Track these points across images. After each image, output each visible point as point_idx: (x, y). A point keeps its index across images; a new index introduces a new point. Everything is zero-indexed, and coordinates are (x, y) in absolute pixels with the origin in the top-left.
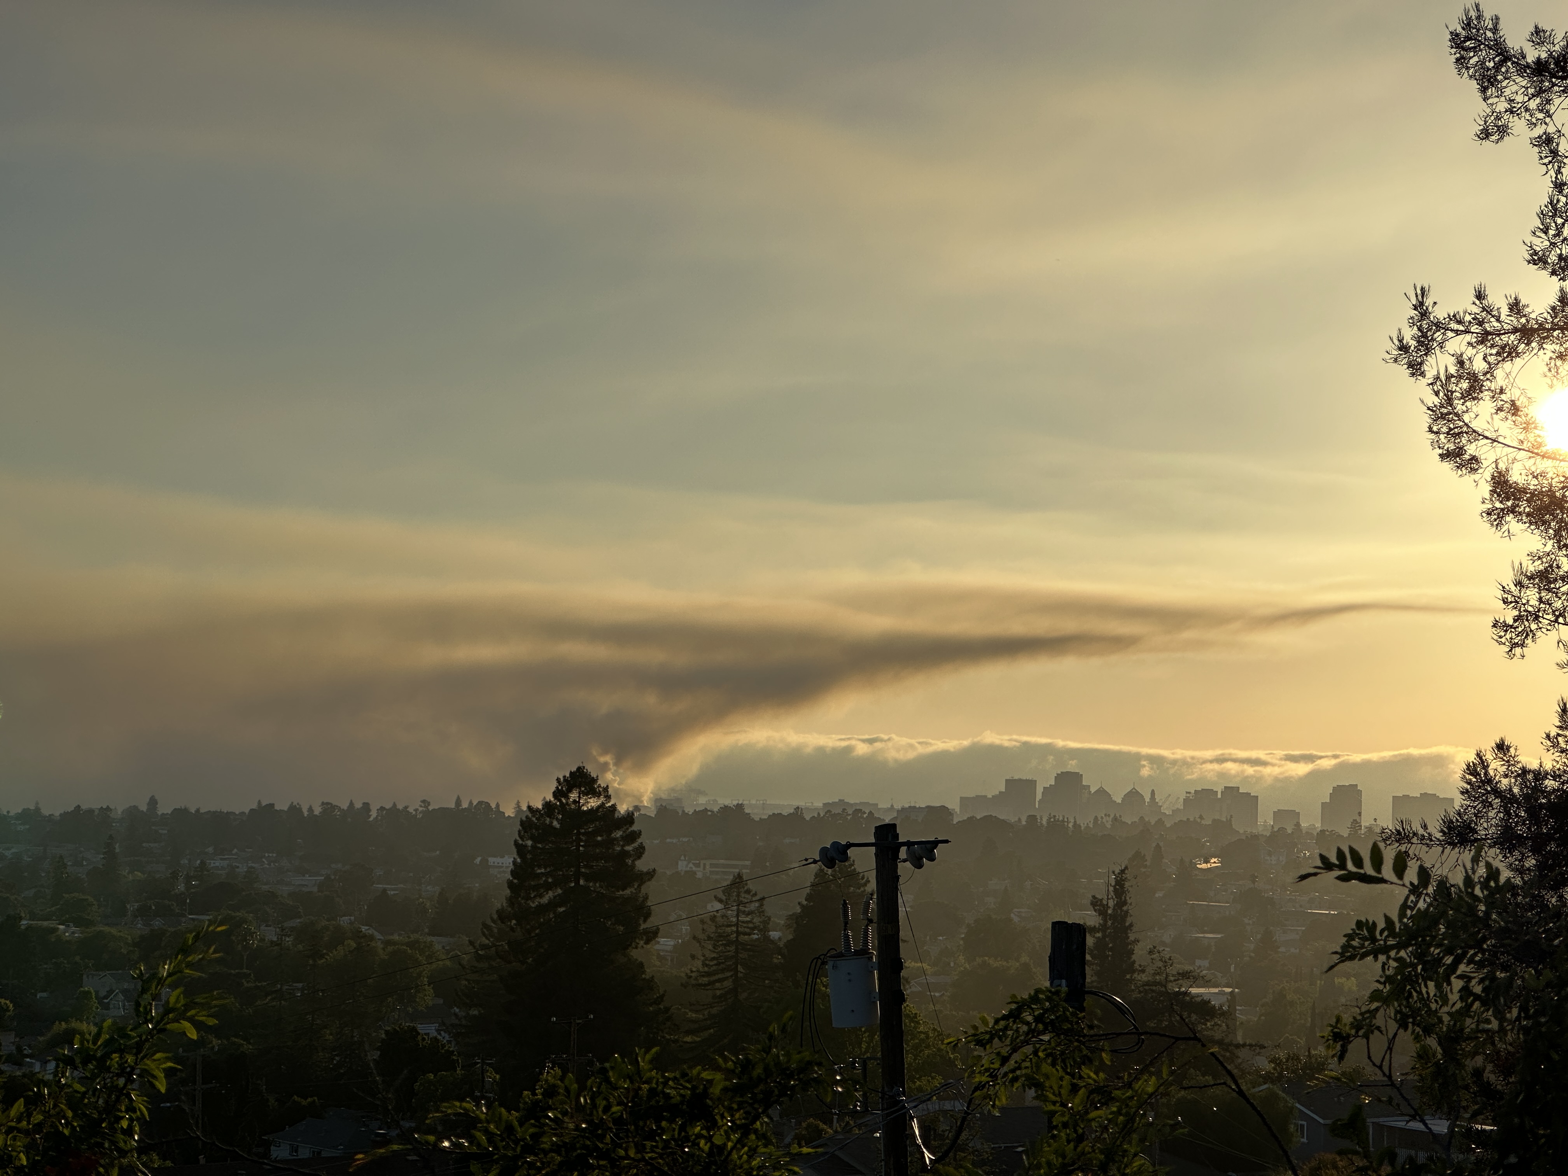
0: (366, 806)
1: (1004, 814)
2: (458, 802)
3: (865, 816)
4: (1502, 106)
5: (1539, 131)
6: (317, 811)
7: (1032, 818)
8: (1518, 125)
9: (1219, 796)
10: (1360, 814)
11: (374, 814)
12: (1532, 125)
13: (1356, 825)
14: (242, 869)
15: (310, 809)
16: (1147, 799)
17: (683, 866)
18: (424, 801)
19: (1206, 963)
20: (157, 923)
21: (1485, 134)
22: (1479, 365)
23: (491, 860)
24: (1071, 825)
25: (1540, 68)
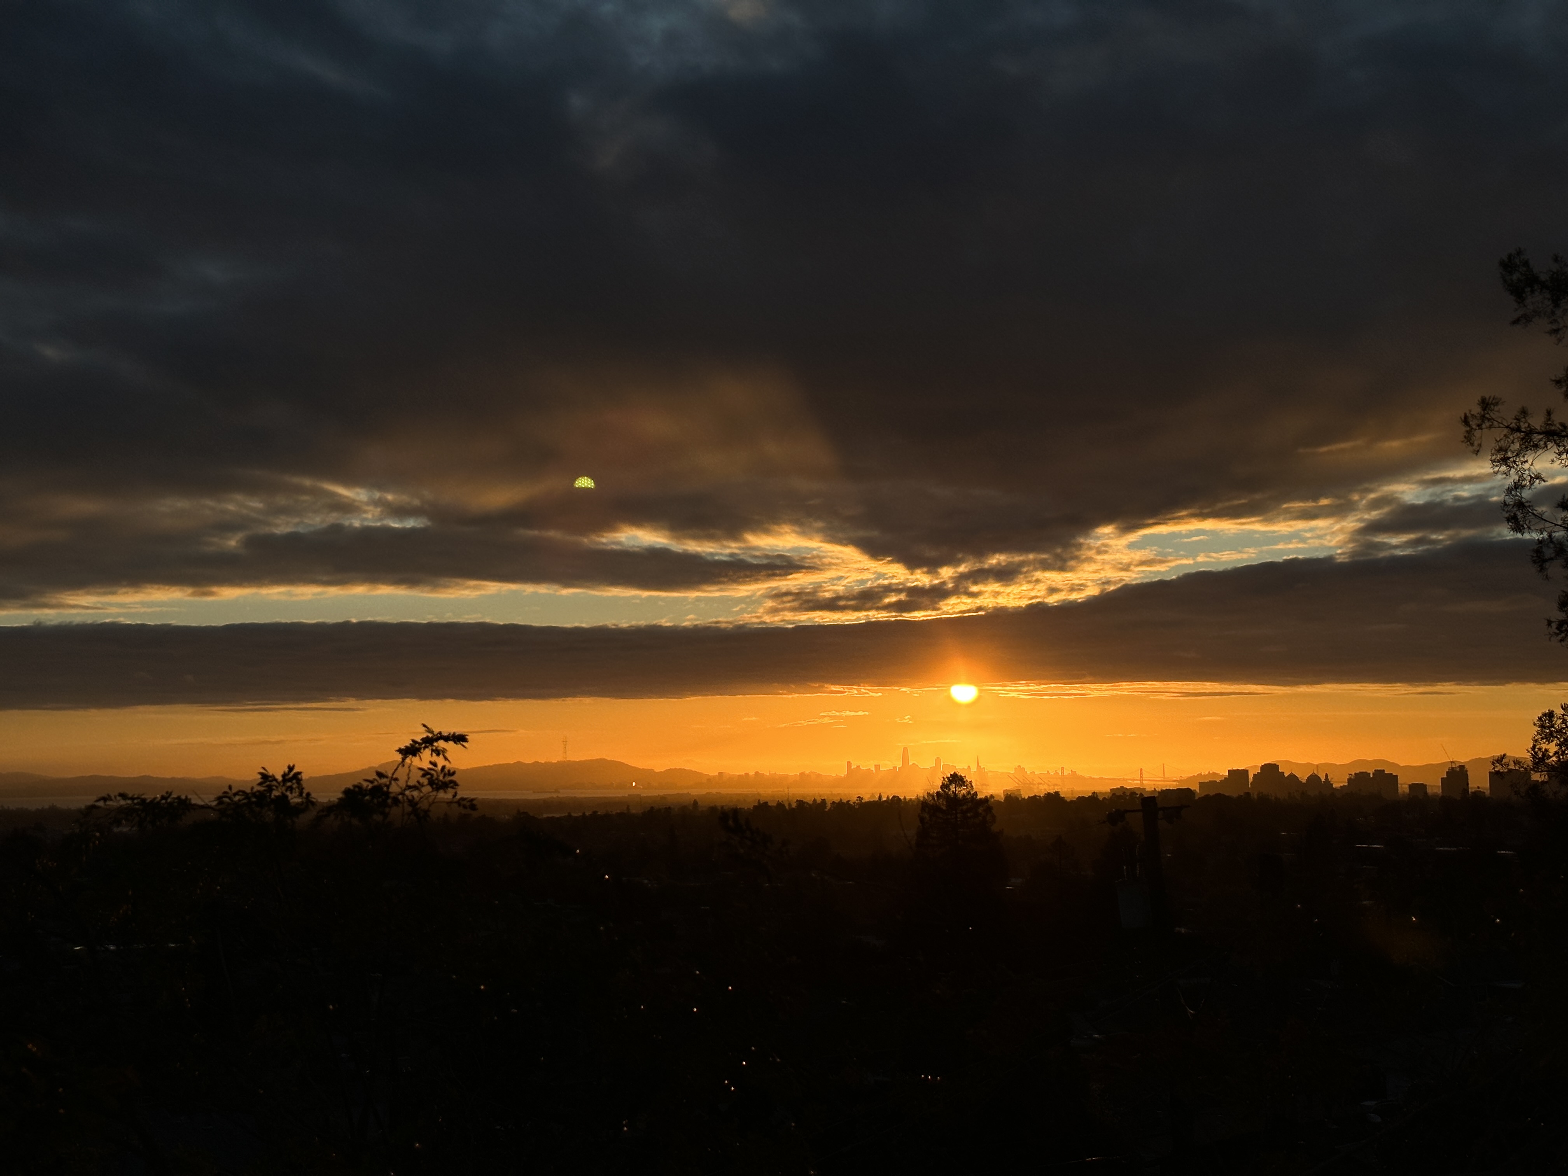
1: (1229, 792)
2: (880, 797)
3: (1138, 796)
6: (794, 805)
7: (1248, 794)
9: (1371, 776)
10: (1468, 784)
11: (829, 806)
13: (1466, 790)
15: (790, 805)
16: (1323, 780)
17: (1023, 832)
18: (859, 797)
24: (1273, 798)
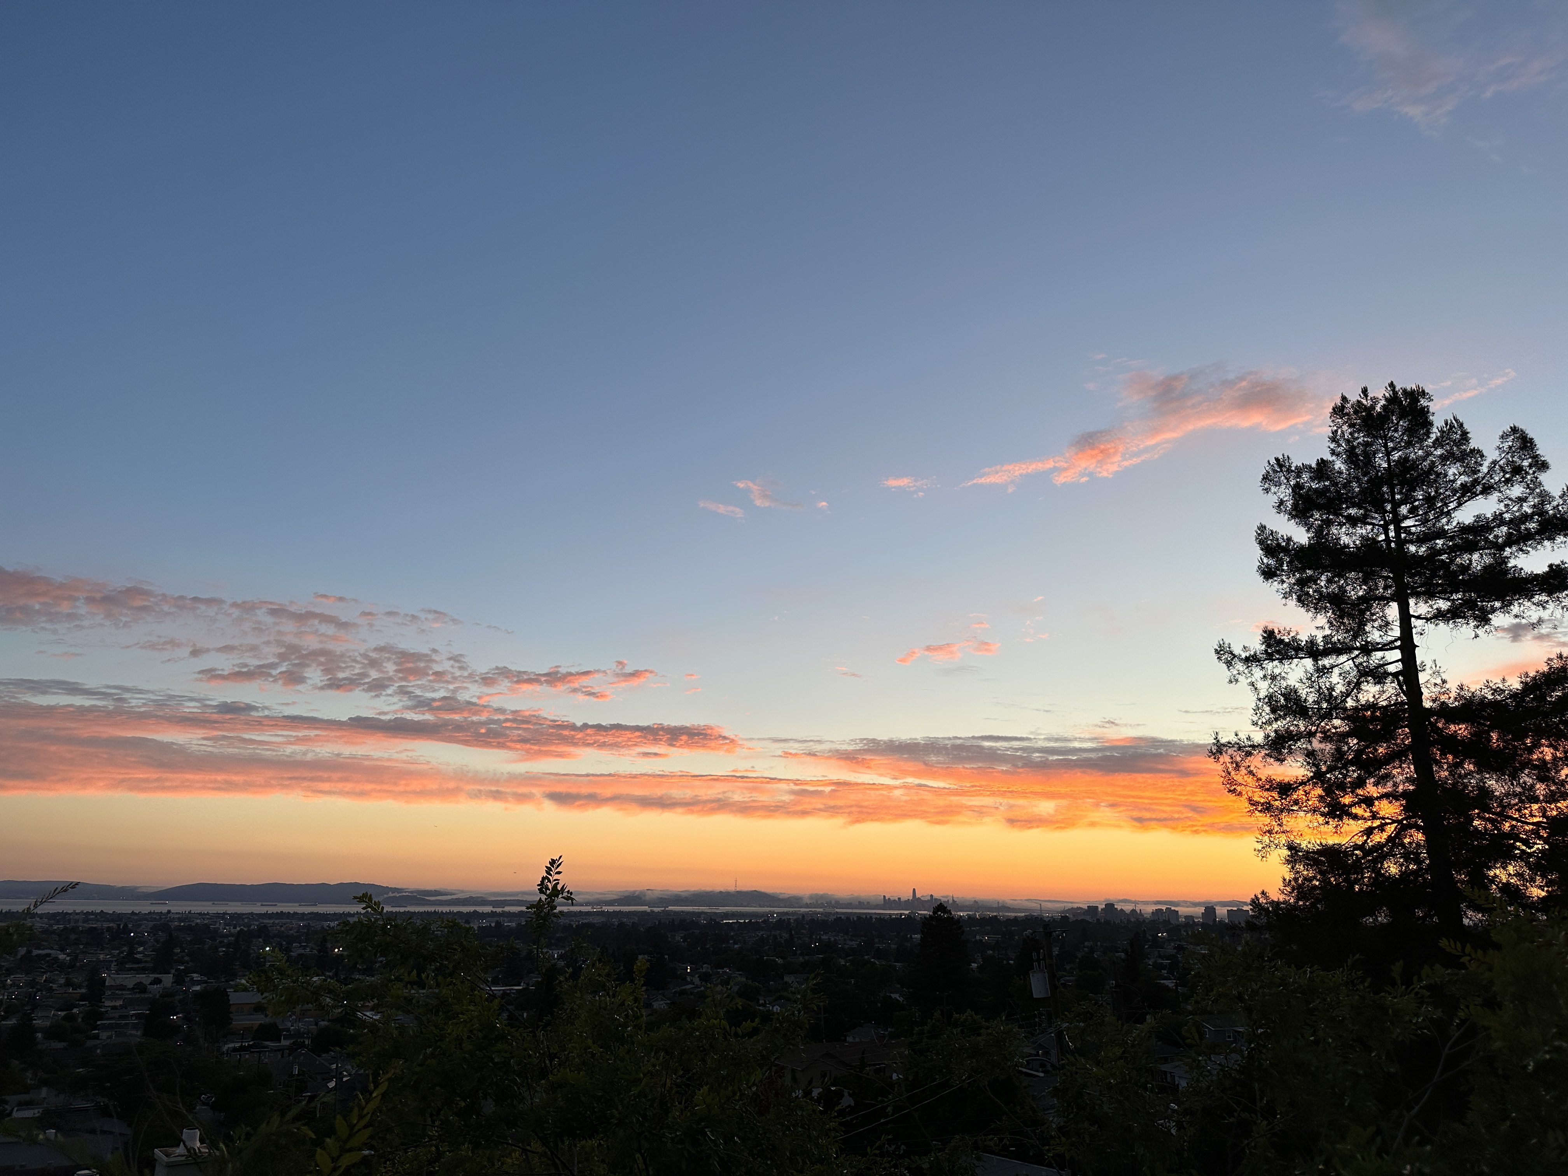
0: (871, 917)
1: (1088, 918)
4: (1235, 672)
5: (1249, 680)
7: (1098, 920)
8: (1241, 678)
12: (1247, 678)
14: (832, 939)
16: (1139, 912)
17: (978, 937)
19: (1166, 972)
20: (807, 958)
21: (1231, 682)
22: (1239, 759)
23: (913, 936)
24: (1112, 922)
25: (1247, 660)
